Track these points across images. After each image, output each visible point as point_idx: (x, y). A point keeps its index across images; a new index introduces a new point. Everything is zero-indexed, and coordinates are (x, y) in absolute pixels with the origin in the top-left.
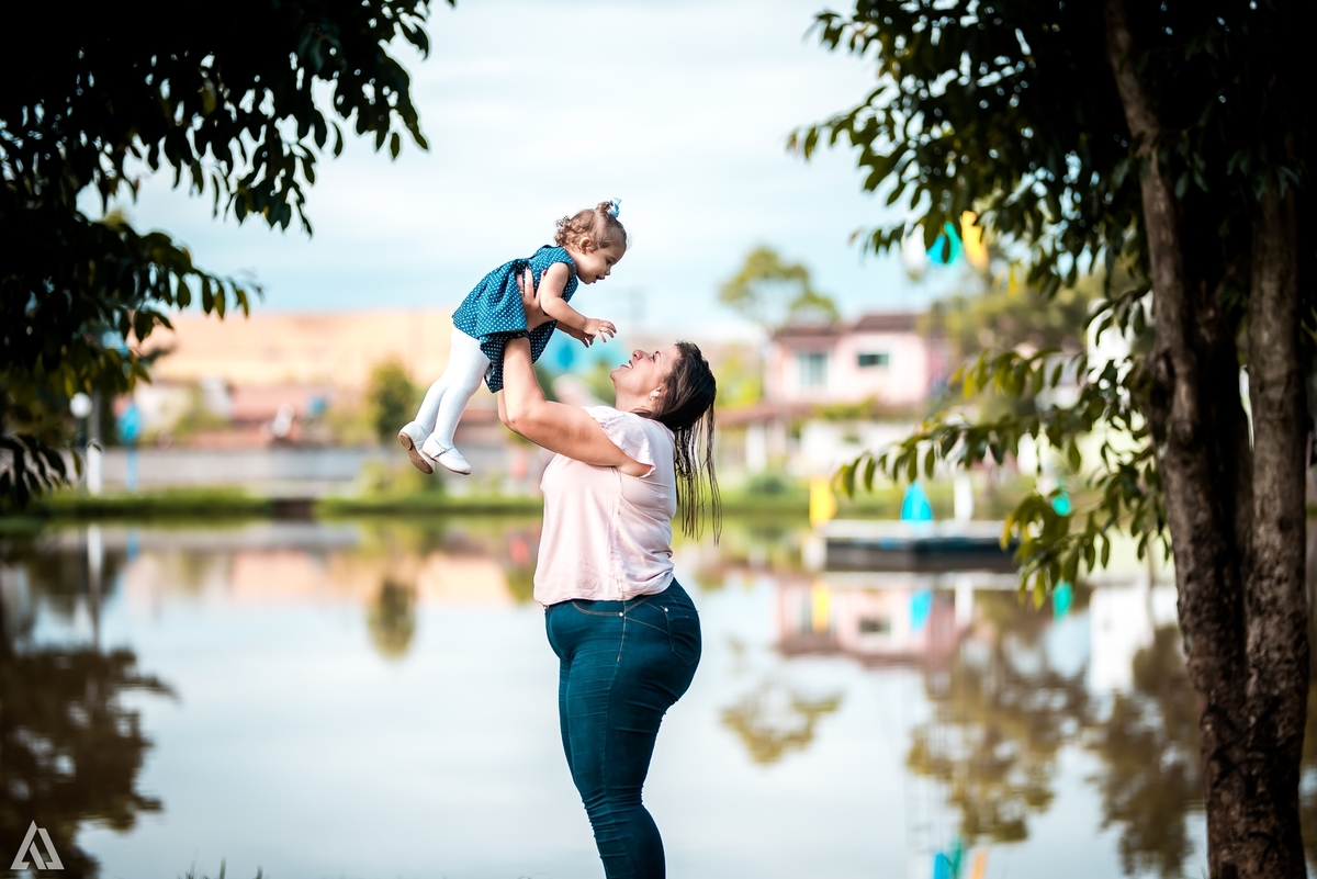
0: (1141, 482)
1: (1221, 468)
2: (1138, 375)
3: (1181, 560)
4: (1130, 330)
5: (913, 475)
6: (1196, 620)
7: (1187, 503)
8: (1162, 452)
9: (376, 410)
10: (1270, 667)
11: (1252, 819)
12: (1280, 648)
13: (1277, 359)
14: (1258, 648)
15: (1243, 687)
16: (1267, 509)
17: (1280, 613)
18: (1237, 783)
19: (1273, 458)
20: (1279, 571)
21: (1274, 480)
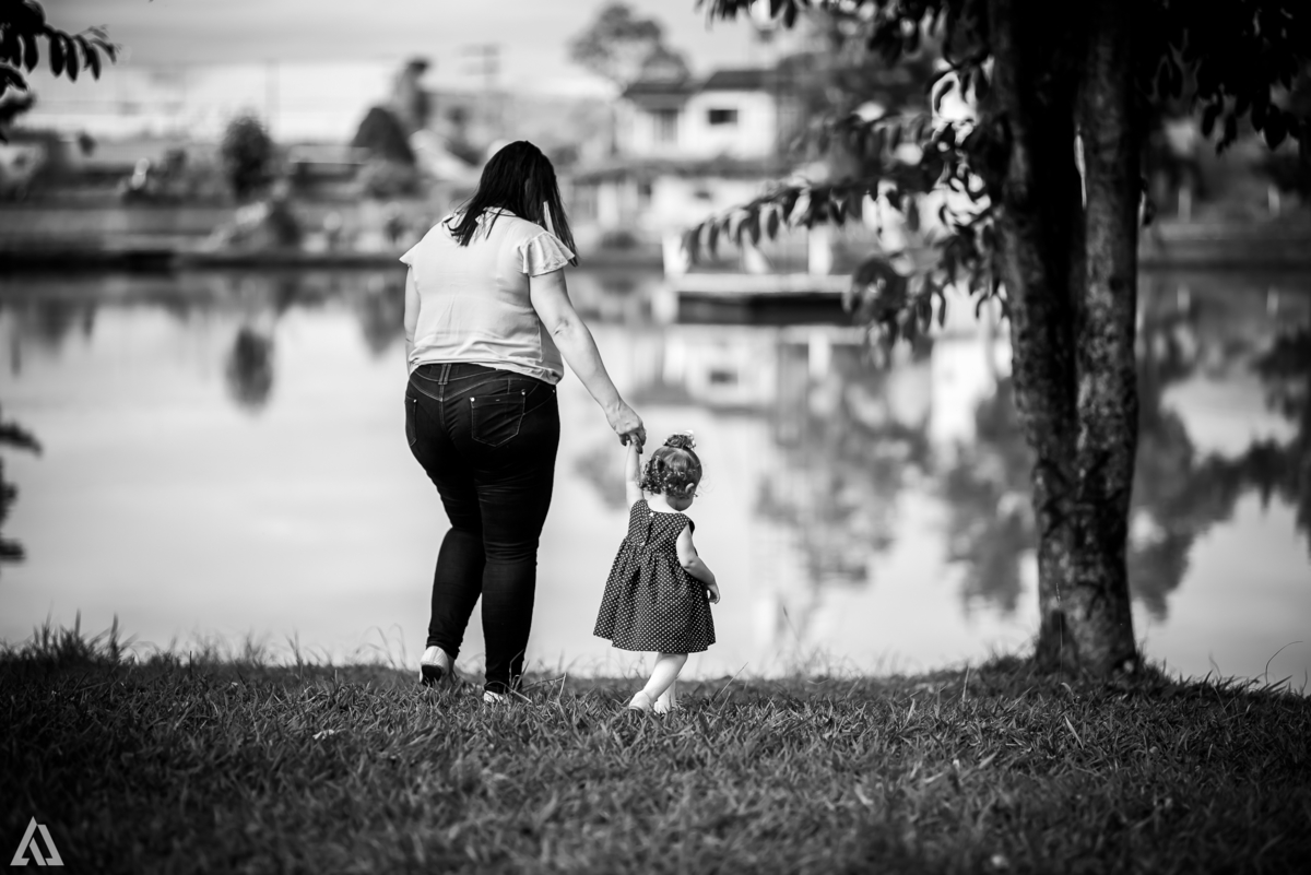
0: (979, 243)
2: (976, 138)
3: (1015, 318)
4: (971, 94)
5: (756, 238)
7: (1022, 263)
8: (998, 213)
9: (232, 164)
10: (1100, 422)
11: (1080, 568)
12: (1110, 404)
13: (1111, 122)
14: (1088, 403)
15: (1074, 441)
16: (1100, 268)
17: (1110, 369)
18: (1066, 533)
19: (1105, 219)
20: (1110, 329)
21: (1107, 240)
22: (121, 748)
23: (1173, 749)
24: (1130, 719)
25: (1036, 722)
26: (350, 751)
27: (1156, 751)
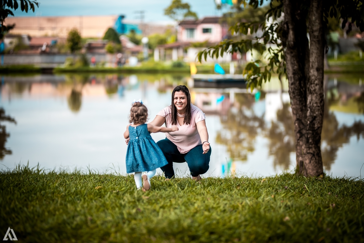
0: (280, 58)
1: (301, 54)
2: (279, 28)
3: (290, 79)
5: (217, 56)
6: (294, 95)
7: (292, 63)
8: (285, 50)
9: (70, 44)
10: (313, 108)
11: (308, 149)
12: (316, 103)
13: (317, 24)
14: (310, 103)
15: (306, 113)
16: (313, 65)
17: (316, 93)
18: (304, 139)
19: (315, 51)
20: (316, 82)
21: (315, 57)
22: (41, 190)
23: (335, 193)
24: (323, 186)
25: (296, 186)
26: (105, 191)
27: (330, 194)
